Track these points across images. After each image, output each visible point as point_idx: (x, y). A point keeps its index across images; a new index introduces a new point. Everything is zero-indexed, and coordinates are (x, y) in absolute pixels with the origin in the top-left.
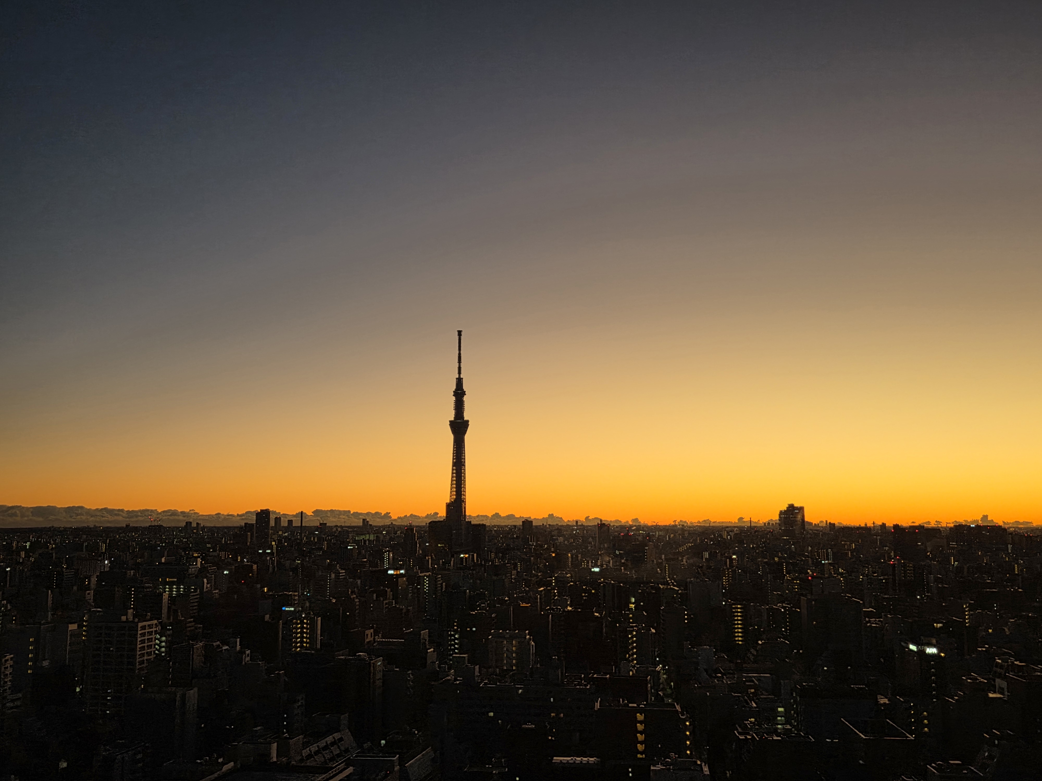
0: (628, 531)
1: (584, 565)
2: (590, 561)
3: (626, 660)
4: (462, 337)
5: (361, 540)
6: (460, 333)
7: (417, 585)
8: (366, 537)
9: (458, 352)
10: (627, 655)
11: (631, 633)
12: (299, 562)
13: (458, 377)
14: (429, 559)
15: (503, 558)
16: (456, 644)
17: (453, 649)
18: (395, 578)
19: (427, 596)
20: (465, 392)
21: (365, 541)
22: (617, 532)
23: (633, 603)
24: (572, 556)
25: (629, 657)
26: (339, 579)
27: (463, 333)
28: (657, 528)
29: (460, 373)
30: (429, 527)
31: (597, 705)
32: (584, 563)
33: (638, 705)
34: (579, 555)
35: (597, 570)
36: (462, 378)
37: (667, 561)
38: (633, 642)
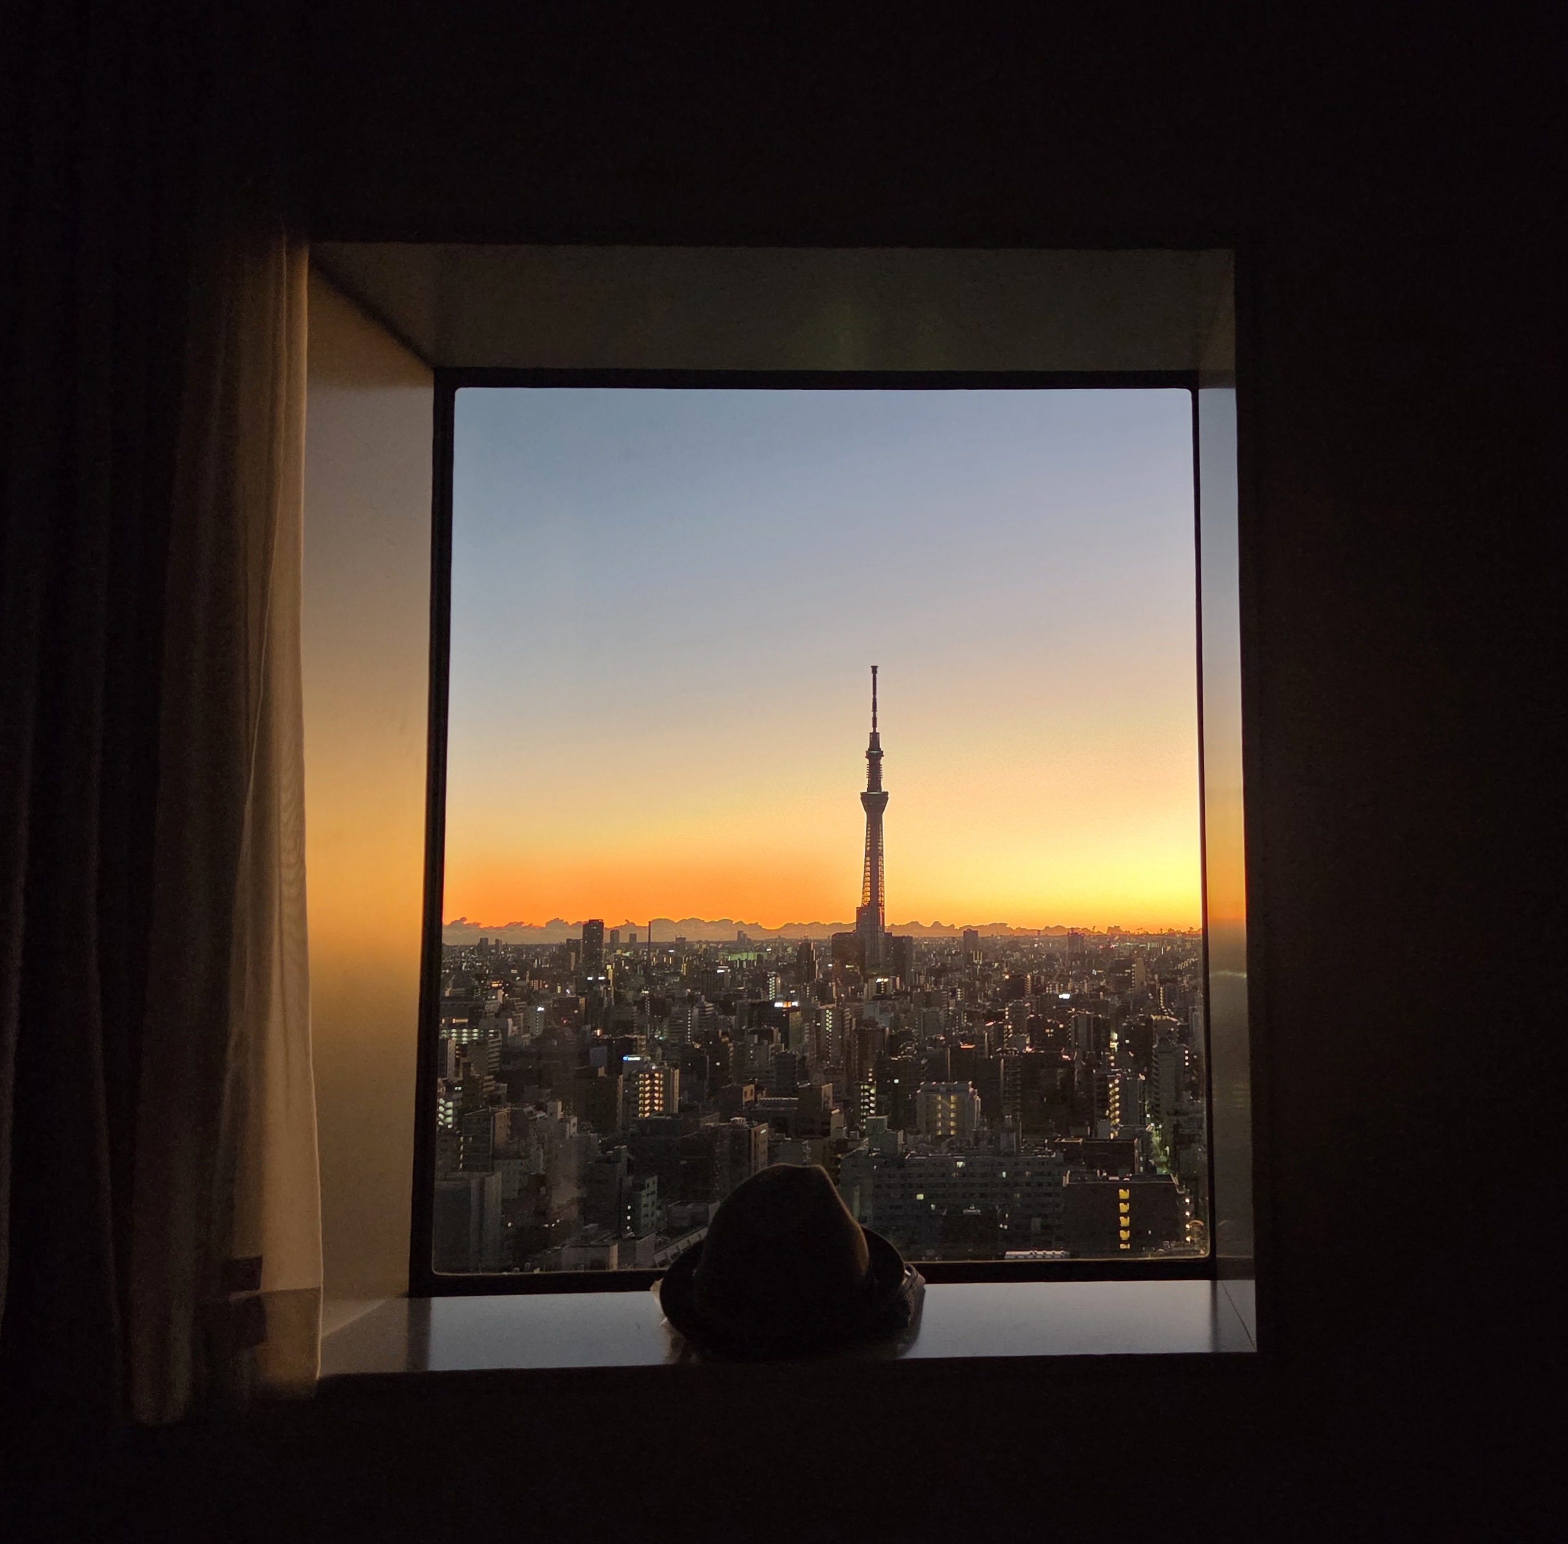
0: (1109, 942)
1: (1049, 990)
2: (1057, 986)
4: (877, 675)
5: (736, 961)
6: (874, 669)
7: (816, 1023)
8: (742, 956)
9: (872, 696)
10: (1107, 1112)
11: (1112, 1080)
12: (647, 992)
13: (872, 731)
14: (832, 986)
15: (937, 983)
16: (871, 1102)
17: (867, 1109)
18: (785, 1013)
19: (830, 1037)
20: (882, 752)
21: (741, 962)
22: (1094, 944)
23: (1116, 1041)
24: (1032, 978)
25: (1110, 1114)
26: (705, 1015)
27: (878, 670)
28: (1147, 937)
29: (875, 725)
30: (832, 941)
31: (1066, 1181)
32: (1049, 987)
33: (1121, 1178)
34: (1043, 977)
35: (1066, 996)
36: (878, 733)
37: (1162, 982)
38: (1116, 1094)
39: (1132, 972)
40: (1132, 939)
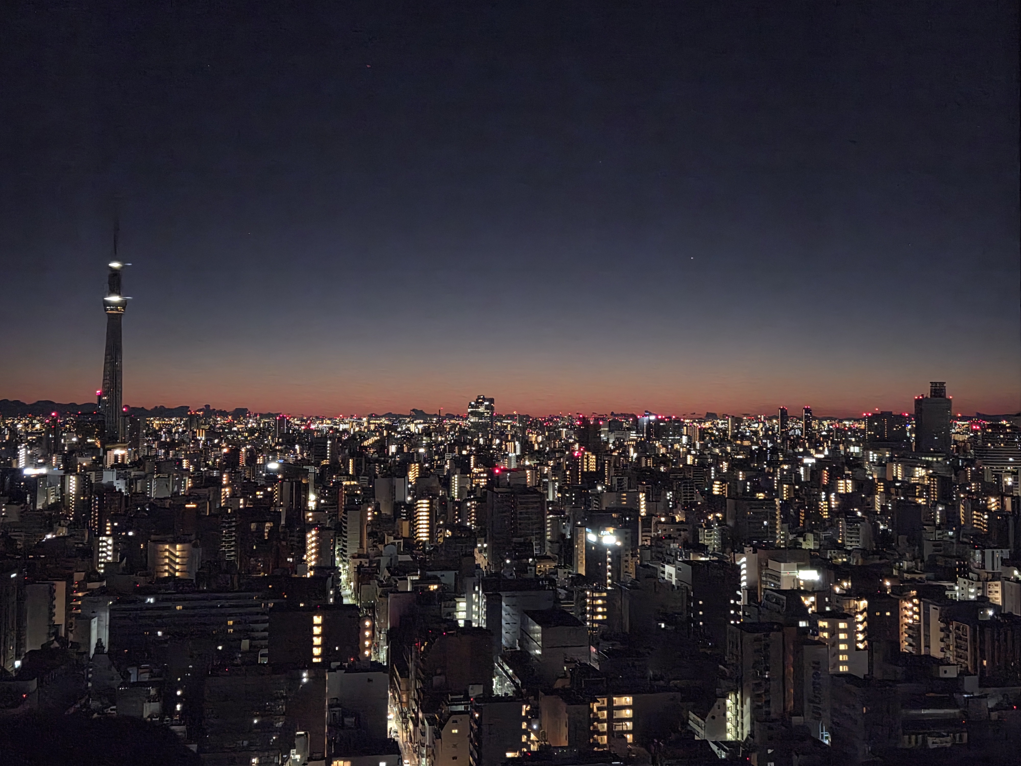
1: (260, 461)
2: (266, 458)
3: (303, 560)
10: (305, 556)
11: (310, 532)
14: (76, 456)
16: (108, 550)
18: (33, 478)
19: (73, 498)
22: (298, 425)
23: (313, 501)
24: (246, 451)
25: (307, 558)
34: (255, 451)
37: (351, 456)
38: (312, 542)
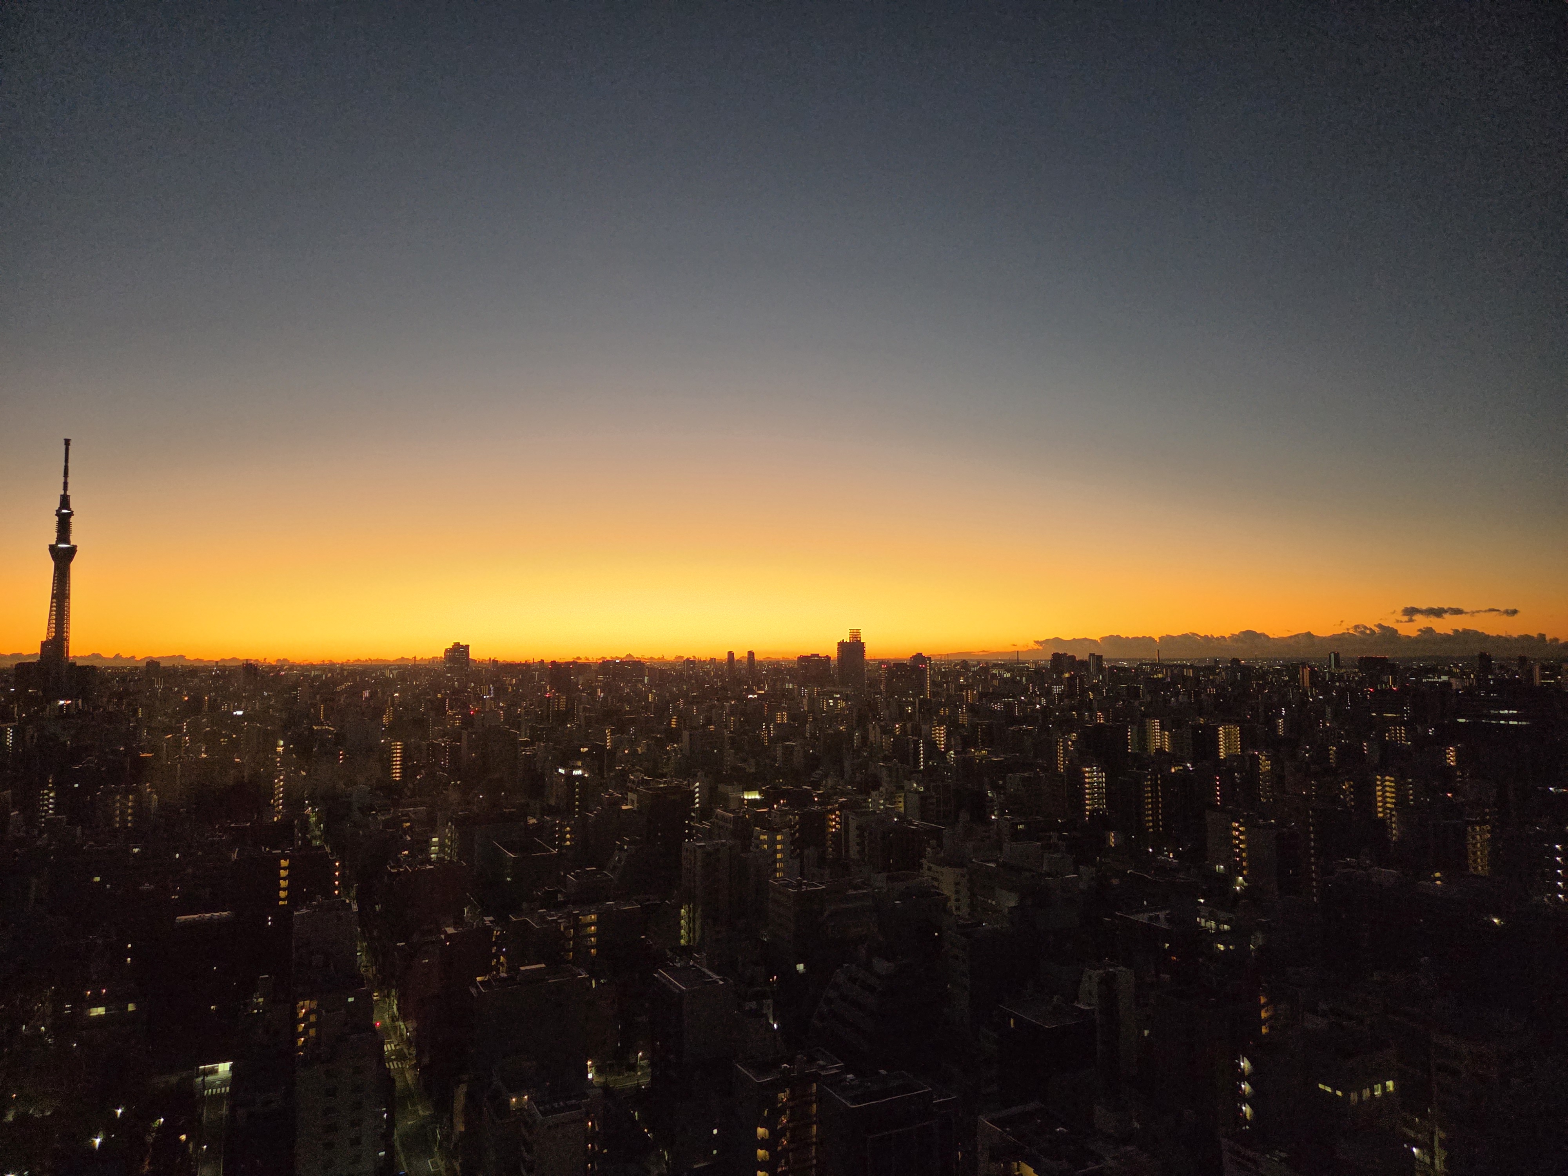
0: (279, 671)
1: (224, 708)
3: (270, 805)
6: (67, 440)
10: (272, 801)
11: (278, 777)
13: (62, 493)
14: (13, 707)
15: (119, 704)
16: (51, 804)
17: (46, 810)
19: (10, 750)
20: (73, 512)
22: (265, 671)
23: (282, 747)
24: (209, 699)
25: (274, 802)
28: (313, 667)
29: (65, 489)
30: (15, 669)
31: (235, 856)
32: (224, 706)
33: (283, 851)
35: (240, 713)
36: (69, 495)
37: (324, 701)
38: (281, 787)
39: (297, 693)
40: (298, 668)
